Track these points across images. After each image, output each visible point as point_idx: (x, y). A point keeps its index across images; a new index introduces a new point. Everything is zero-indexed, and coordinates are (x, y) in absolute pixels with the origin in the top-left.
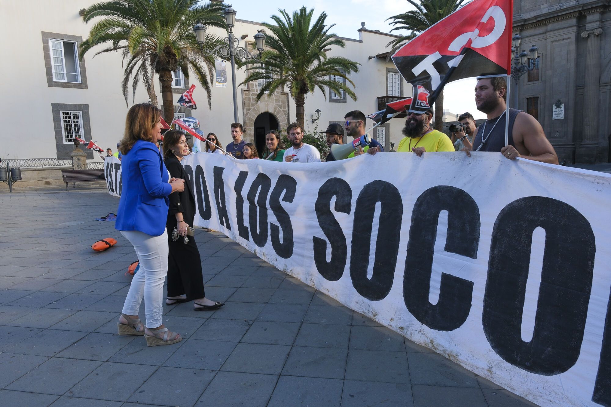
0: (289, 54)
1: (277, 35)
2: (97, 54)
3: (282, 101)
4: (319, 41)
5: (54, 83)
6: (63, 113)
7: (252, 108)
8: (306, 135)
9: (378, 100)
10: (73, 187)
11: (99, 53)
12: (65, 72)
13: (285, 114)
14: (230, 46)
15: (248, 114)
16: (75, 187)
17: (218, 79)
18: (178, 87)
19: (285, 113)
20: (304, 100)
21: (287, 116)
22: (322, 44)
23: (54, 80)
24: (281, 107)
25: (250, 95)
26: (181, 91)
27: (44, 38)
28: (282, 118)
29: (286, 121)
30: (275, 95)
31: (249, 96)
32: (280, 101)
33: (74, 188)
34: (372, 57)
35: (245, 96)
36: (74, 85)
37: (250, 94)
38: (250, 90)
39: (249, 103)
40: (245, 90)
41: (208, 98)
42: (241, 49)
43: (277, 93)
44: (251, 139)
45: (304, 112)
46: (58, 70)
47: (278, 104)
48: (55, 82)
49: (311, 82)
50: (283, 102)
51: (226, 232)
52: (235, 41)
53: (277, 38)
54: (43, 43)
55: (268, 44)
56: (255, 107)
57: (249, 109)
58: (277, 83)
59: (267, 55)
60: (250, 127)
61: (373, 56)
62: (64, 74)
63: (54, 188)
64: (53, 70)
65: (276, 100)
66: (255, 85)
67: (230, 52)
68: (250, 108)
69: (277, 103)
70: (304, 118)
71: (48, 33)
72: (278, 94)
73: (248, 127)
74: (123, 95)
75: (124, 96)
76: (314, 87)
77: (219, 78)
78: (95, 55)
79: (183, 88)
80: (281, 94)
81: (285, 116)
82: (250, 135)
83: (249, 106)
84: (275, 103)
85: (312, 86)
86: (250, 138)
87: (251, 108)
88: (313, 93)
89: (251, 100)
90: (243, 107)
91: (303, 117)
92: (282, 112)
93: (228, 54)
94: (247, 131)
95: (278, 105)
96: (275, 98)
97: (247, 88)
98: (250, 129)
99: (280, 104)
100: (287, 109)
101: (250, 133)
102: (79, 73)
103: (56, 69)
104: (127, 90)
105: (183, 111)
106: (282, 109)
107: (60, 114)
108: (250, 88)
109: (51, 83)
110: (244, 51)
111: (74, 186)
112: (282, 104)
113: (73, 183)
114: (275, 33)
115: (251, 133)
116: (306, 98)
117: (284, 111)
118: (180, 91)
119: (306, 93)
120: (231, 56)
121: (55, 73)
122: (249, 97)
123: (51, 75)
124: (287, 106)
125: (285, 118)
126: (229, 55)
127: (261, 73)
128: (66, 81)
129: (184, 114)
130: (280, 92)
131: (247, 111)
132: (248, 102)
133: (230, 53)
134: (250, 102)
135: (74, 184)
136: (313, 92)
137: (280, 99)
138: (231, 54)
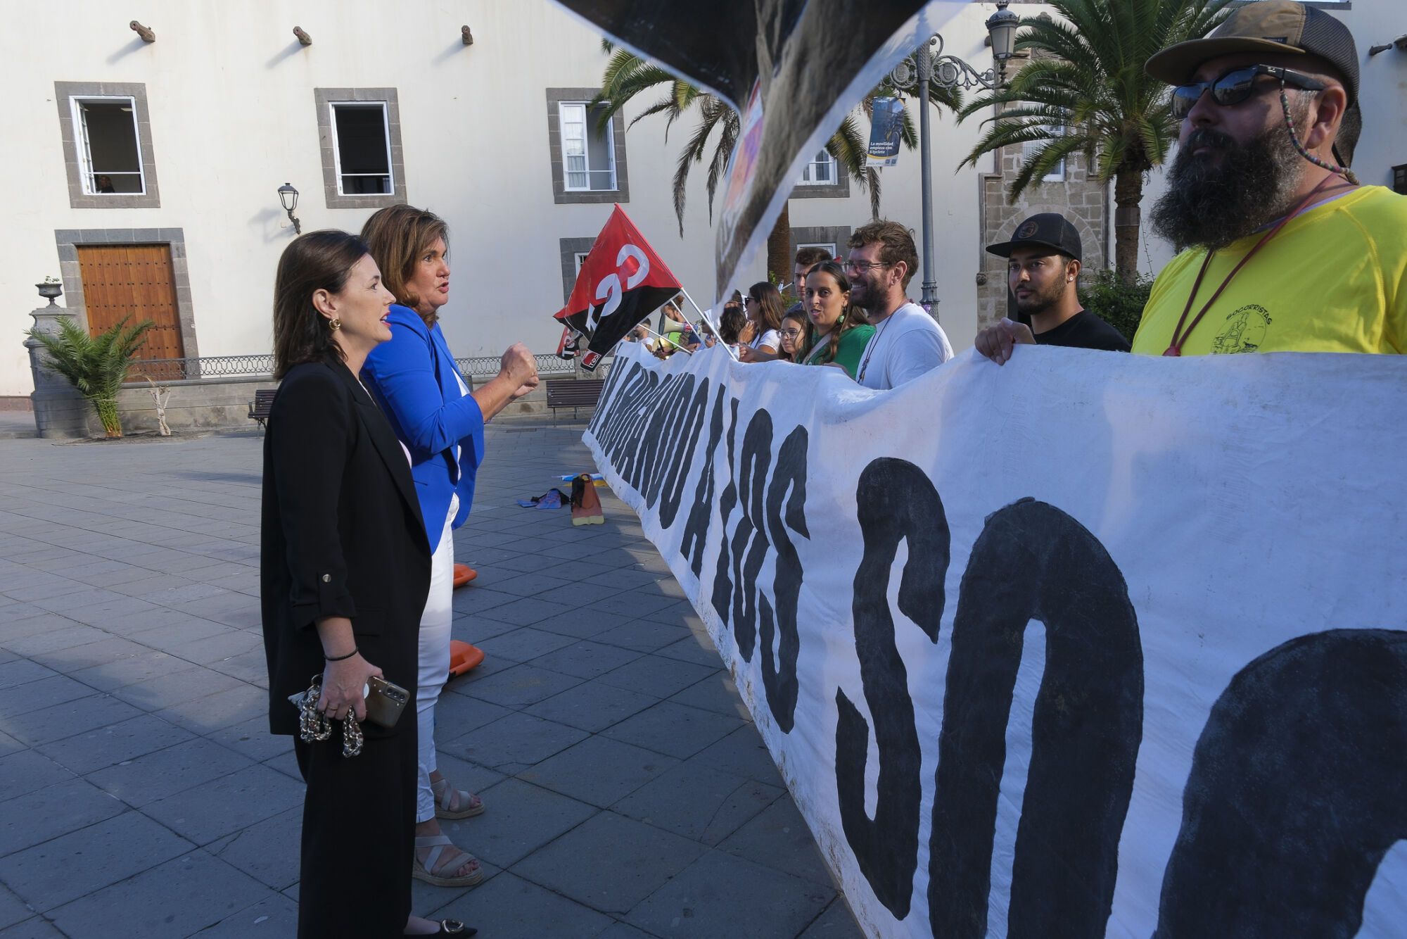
0: (1102, 66)
1: (1069, 16)
2: (634, 121)
3: (1088, 197)
4: (1195, 16)
5: (565, 195)
6: (581, 257)
7: (1006, 221)
8: (1142, 285)
9: (1395, 174)
10: (573, 417)
11: (639, 119)
12: (587, 170)
13: (1097, 234)
14: (917, 56)
15: (993, 238)
16: (577, 417)
17: (874, 148)
18: (823, 183)
19: (1097, 229)
20: (1139, 189)
21: (1100, 237)
22: (1204, 22)
23: (567, 189)
24: (1084, 215)
25: (1002, 189)
26: (830, 191)
27: (550, 102)
28: (1088, 243)
29: (1098, 251)
30: (1069, 183)
31: (998, 191)
32: (1084, 199)
33: (575, 418)
34: (1381, 47)
35: (987, 193)
36: (603, 197)
37: (1003, 186)
38: (1003, 174)
39: (998, 209)
40: (989, 176)
41: (872, 202)
42: (949, 60)
43: (1076, 178)
44: (999, 301)
45: (1138, 222)
46: (574, 168)
47: (1079, 206)
48: (568, 193)
49: (1158, 134)
50: (1091, 200)
51: (680, 567)
52: (933, 42)
53: (1071, 27)
54: (549, 113)
55: (1040, 44)
56: (1012, 218)
57: (997, 226)
58: (1060, 149)
59: (1030, 73)
60: (998, 271)
61: (1385, 44)
62: (585, 174)
63: (537, 419)
64: (566, 169)
65: (1072, 196)
66: (1015, 162)
67: (918, 72)
68: (999, 222)
69: (1074, 204)
70: (1137, 239)
71: (558, 89)
72: (1079, 181)
73: (992, 272)
74: (674, 209)
75: (677, 209)
76: (1167, 149)
77: (877, 144)
78: (631, 124)
79: (833, 184)
80: (1088, 180)
81: (1097, 236)
82: (997, 290)
83: (997, 217)
84: (1069, 205)
85: (1160, 145)
86: (997, 298)
87: (1003, 223)
88: (1162, 166)
89: (1004, 201)
90: (981, 220)
91: (1135, 237)
92: (1088, 227)
93: (911, 78)
94: (990, 281)
95: (1077, 209)
96: (1068, 193)
97: (995, 172)
98: (998, 275)
99: (1085, 205)
100: (1101, 219)
101: (996, 286)
102: (613, 170)
103: (570, 167)
104: (683, 197)
105: (831, 239)
106: (1090, 220)
107: (574, 261)
108: (1003, 170)
109: (561, 197)
110: (955, 64)
111: (575, 415)
112: (1089, 206)
113: (573, 410)
114: (1063, 12)
115: (1000, 285)
116: (1149, 181)
117: (1093, 225)
118: (828, 190)
119: (1148, 167)
120: (920, 81)
121: (569, 173)
122: (999, 193)
123: (562, 178)
124: (1103, 209)
125: (1094, 242)
126: (915, 80)
127: (1017, 127)
128: (588, 189)
129: (834, 245)
130: (1085, 175)
131: (992, 231)
132: (996, 206)
133: (916, 76)
134: (1000, 206)
135: (576, 411)
136: (1162, 163)
137: (1084, 194)
138: (919, 78)
